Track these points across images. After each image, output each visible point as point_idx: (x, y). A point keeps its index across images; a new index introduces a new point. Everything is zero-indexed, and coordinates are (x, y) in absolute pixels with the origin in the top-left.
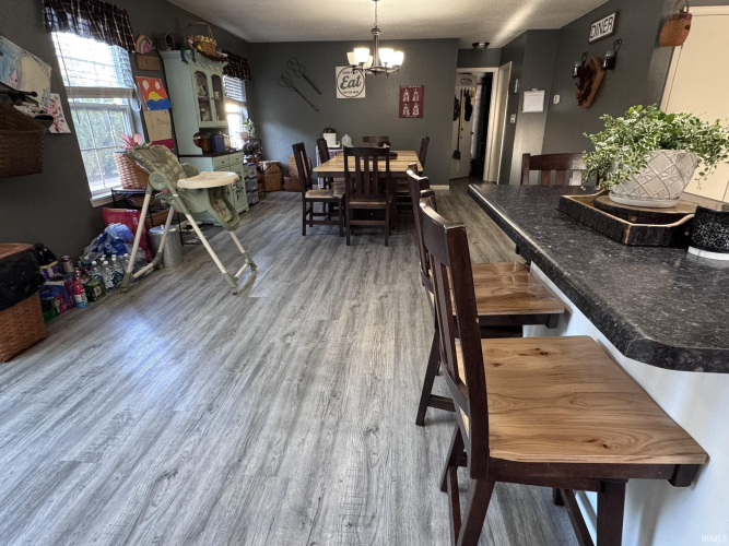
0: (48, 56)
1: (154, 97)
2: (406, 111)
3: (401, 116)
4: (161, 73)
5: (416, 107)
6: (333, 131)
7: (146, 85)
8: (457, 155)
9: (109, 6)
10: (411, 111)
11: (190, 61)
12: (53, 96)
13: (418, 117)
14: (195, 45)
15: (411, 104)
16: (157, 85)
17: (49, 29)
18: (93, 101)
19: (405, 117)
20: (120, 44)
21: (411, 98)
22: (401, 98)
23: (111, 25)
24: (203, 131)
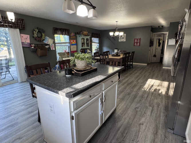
0: (53, 38)
1: (73, 43)
2: (136, 44)
3: (134, 45)
4: (76, 39)
5: (138, 43)
6: (117, 49)
7: (72, 41)
8: (155, 56)
9: (66, 29)
10: (137, 45)
11: (80, 36)
12: (53, 44)
13: (139, 46)
14: (82, 34)
15: (137, 43)
16: (75, 41)
17: (54, 34)
18: (61, 45)
19: (135, 46)
20: (67, 35)
21: (137, 41)
22: (135, 41)
23: (66, 32)
24: (82, 49)
